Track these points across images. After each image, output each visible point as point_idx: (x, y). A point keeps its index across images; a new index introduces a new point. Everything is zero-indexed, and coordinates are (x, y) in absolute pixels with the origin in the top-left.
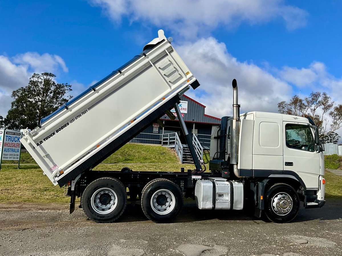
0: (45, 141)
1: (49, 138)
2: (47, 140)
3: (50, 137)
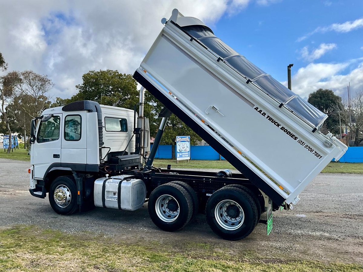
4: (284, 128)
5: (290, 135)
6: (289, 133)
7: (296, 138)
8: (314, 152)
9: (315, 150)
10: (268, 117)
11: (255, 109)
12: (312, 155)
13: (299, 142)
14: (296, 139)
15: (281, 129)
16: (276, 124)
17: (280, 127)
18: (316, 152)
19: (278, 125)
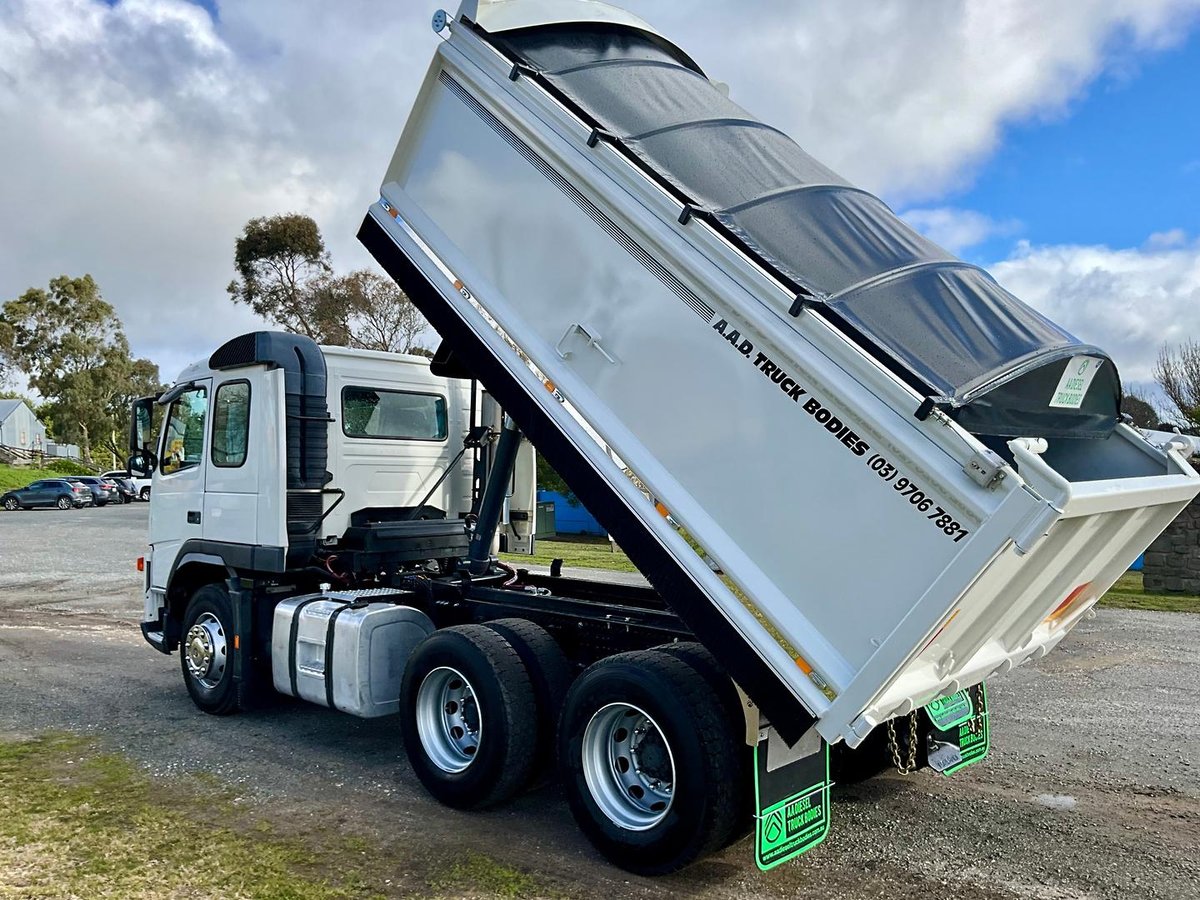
4: (818, 406)
5: (839, 436)
6: (834, 426)
7: (860, 449)
8: (932, 510)
9: (940, 501)
10: (761, 357)
11: (715, 327)
12: (923, 523)
13: (873, 467)
14: (861, 453)
15: (806, 407)
16: (788, 386)
17: (803, 399)
18: (941, 512)
19: (796, 393)
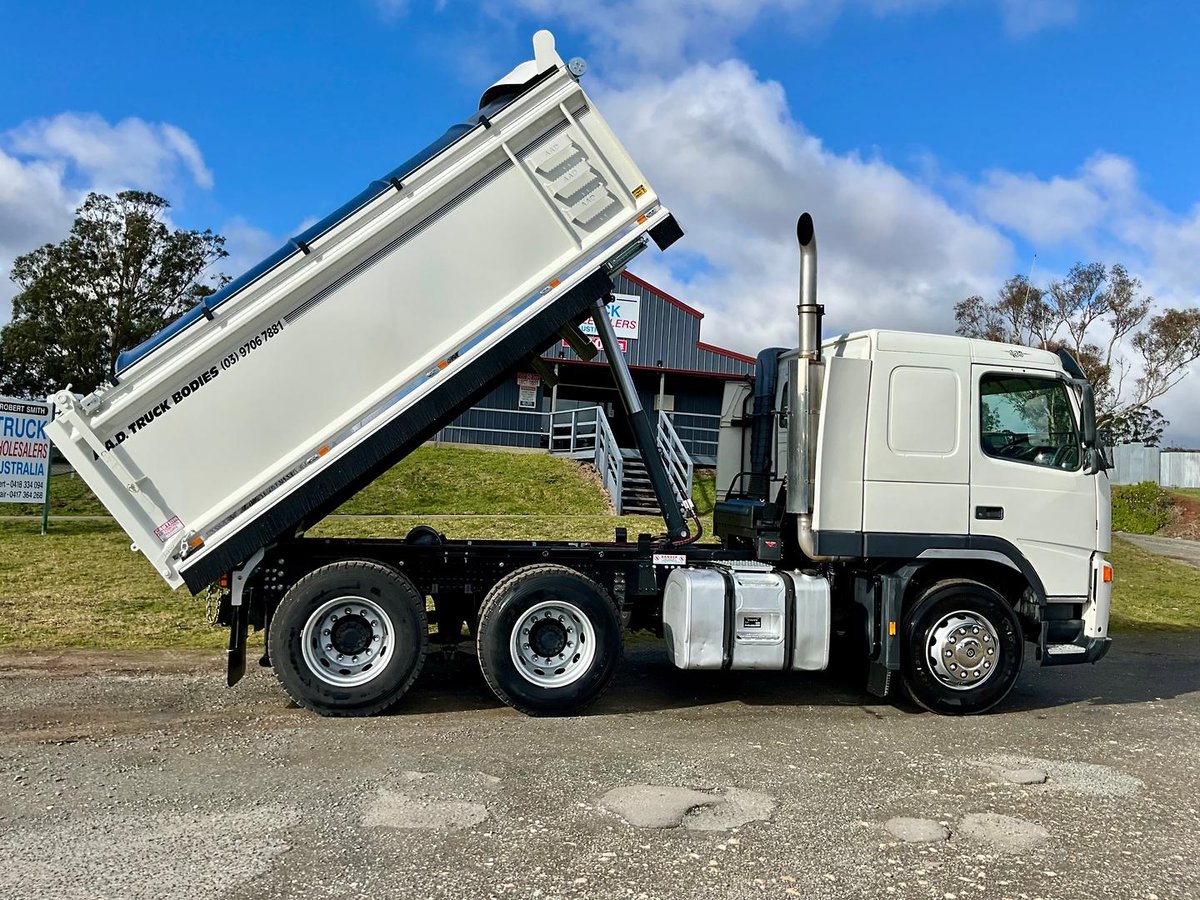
0: (134, 431)
1: (149, 421)
2: (140, 428)
3: (152, 419)
